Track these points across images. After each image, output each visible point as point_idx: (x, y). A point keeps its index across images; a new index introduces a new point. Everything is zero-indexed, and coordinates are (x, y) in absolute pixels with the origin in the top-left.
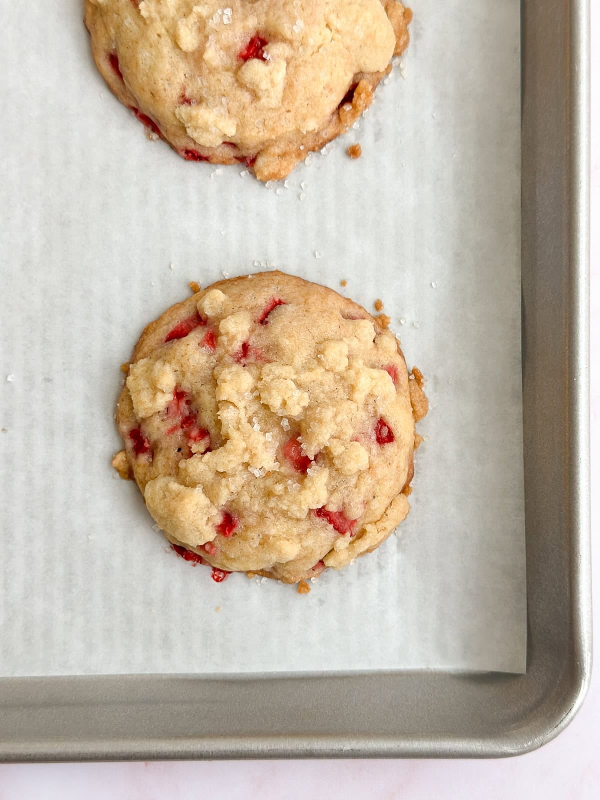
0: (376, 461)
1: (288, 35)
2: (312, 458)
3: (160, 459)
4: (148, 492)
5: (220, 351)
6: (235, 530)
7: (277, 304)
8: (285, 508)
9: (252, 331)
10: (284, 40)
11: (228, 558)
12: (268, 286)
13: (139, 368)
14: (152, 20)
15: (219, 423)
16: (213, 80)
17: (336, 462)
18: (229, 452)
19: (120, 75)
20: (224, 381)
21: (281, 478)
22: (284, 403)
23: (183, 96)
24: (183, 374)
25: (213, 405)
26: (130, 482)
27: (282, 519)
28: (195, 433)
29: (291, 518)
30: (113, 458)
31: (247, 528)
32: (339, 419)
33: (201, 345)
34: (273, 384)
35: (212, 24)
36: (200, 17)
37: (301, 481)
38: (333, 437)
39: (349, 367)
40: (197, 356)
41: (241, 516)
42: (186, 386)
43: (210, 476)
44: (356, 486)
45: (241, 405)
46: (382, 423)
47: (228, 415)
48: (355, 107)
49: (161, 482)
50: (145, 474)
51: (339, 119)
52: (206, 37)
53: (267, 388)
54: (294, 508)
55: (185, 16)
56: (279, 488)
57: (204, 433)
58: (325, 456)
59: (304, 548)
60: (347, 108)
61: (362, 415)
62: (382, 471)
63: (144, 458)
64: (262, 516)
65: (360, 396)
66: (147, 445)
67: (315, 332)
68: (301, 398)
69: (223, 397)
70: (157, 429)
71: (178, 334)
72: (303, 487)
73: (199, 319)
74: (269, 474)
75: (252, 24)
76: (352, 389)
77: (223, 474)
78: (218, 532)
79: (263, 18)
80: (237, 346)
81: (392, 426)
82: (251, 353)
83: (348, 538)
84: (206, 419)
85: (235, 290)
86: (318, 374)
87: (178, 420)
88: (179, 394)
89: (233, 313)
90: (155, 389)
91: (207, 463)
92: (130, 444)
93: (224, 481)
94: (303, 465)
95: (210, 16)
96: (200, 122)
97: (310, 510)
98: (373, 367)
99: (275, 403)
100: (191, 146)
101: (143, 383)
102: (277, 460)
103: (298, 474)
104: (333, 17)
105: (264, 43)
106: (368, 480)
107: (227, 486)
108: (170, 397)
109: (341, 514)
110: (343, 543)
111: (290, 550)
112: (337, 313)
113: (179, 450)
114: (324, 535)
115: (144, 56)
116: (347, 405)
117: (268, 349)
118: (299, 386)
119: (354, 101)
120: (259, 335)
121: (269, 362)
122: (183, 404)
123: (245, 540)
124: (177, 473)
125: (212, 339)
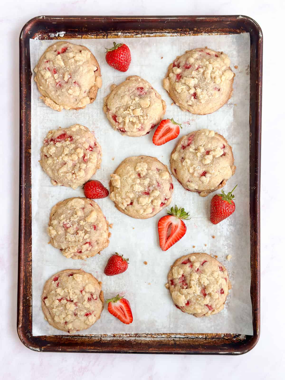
0: (220, 297)
1: (211, 172)
2: (207, 294)
3: (177, 288)
4: (173, 294)
5: (193, 269)
6: (189, 305)
7: (205, 261)
8: (200, 303)
9: (200, 266)
10: (210, 173)
11: (186, 310)
12: (204, 257)
13: (175, 268)
14: (185, 166)
15: (190, 283)
16: (195, 179)
17: (212, 296)
18: (191, 290)
19: (176, 173)
20: (193, 276)
21: (200, 297)
22: (204, 282)
23: (188, 180)
24: (185, 272)
25: (190, 280)
26: (168, 290)
27: (199, 305)
28: (185, 284)
29: (200, 305)
30: (166, 284)
31: (191, 305)
32: (214, 288)
33: (189, 267)
34: (203, 278)
35: (196, 169)
36: (194, 167)
37: (204, 298)
38: (212, 291)
39: (218, 278)
40: (188, 269)
41: (191, 303)
42: (185, 274)
43: (186, 294)
44: (215, 301)
45: (195, 281)
46: (222, 289)
47: (192, 282)
48: (222, 186)
49: (176, 292)
50: (173, 289)
51: (219, 187)
52: (195, 171)
53: (201, 279)
54: (202, 303)
55: (191, 166)
56: (200, 299)
57: (186, 284)
58: (210, 294)
59: (202, 311)
60: (221, 185)
61: (219, 288)
62: (220, 299)
63: (173, 286)
64: (195, 303)
65: (219, 284)
66: (174, 284)
67: (213, 269)
68: (207, 282)
69: (192, 279)
70: (177, 281)
71: (184, 263)
72: (204, 300)
73: (189, 261)
74: (198, 295)
75: (204, 169)
76: (217, 282)
77: (189, 294)
78: (186, 304)
79: (206, 169)
80: (196, 269)
81: (224, 291)
82: (199, 271)
83: (211, 311)
84: (188, 282)
85: (197, 256)
86: (211, 278)
87: (181, 281)
88: (183, 276)
89: (197, 262)
90: (178, 274)
91: (186, 291)
92: (170, 282)
93: (189, 295)
94: (205, 295)
95: (196, 167)
96: (191, 186)
97: (205, 304)
98: (222, 278)
99: (202, 282)
100: (188, 189)
101: (176, 272)
102: (200, 293)
103: (204, 296)
104: (220, 170)
105: (206, 173)
106: (217, 301)
107: (189, 296)
108: (181, 276)
109: (211, 306)
110: (210, 312)
111: (199, 311)
112: (217, 265)
113: (181, 286)
114: (207, 309)
115: (182, 172)
116: (216, 285)
117: (202, 270)
118: (207, 279)
119: (222, 184)
120: (201, 267)
121: (202, 273)
122: (183, 278)
123: (191, 307)
124: (180, 291)
125: (192, 266)
